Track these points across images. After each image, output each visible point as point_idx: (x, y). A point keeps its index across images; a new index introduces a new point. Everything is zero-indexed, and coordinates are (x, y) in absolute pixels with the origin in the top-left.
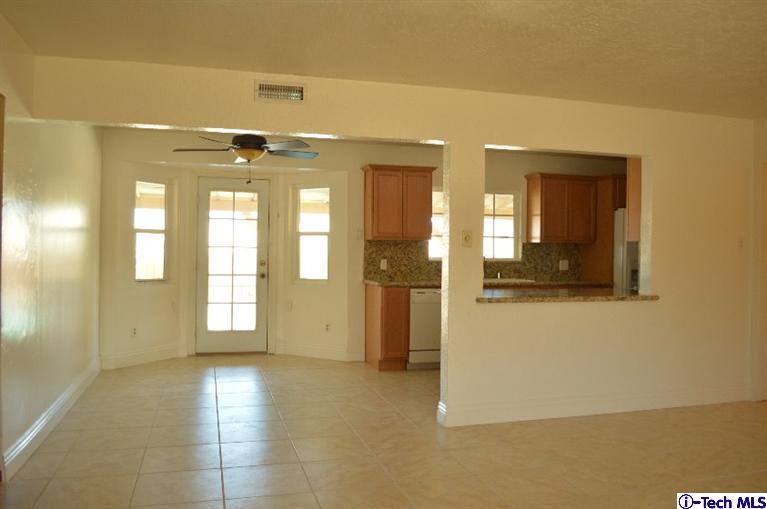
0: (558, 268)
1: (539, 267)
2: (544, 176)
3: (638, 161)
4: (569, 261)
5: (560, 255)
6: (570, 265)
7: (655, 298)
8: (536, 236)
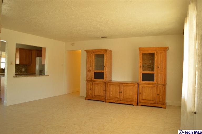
0: (22, 70)
1: (18, 70)
2: (20, 49)
3: (45, 48)
4: (25, 68)
5: (23, 67)
6: (25, 69)
7: (48, 76)
8: (18, 63)
